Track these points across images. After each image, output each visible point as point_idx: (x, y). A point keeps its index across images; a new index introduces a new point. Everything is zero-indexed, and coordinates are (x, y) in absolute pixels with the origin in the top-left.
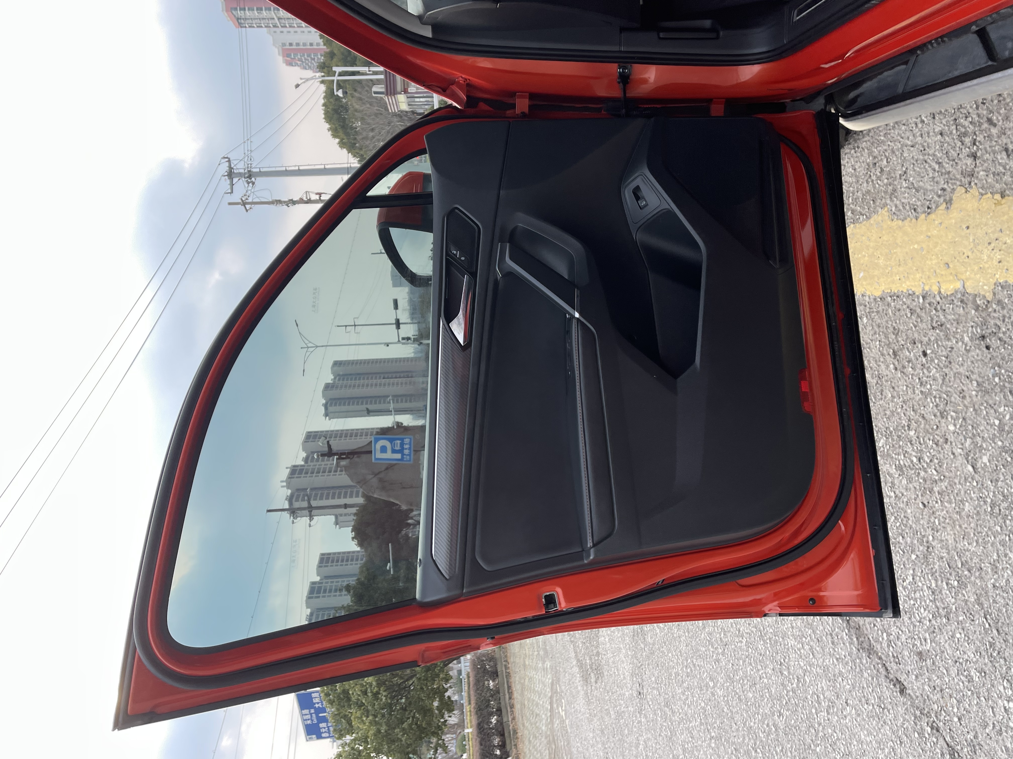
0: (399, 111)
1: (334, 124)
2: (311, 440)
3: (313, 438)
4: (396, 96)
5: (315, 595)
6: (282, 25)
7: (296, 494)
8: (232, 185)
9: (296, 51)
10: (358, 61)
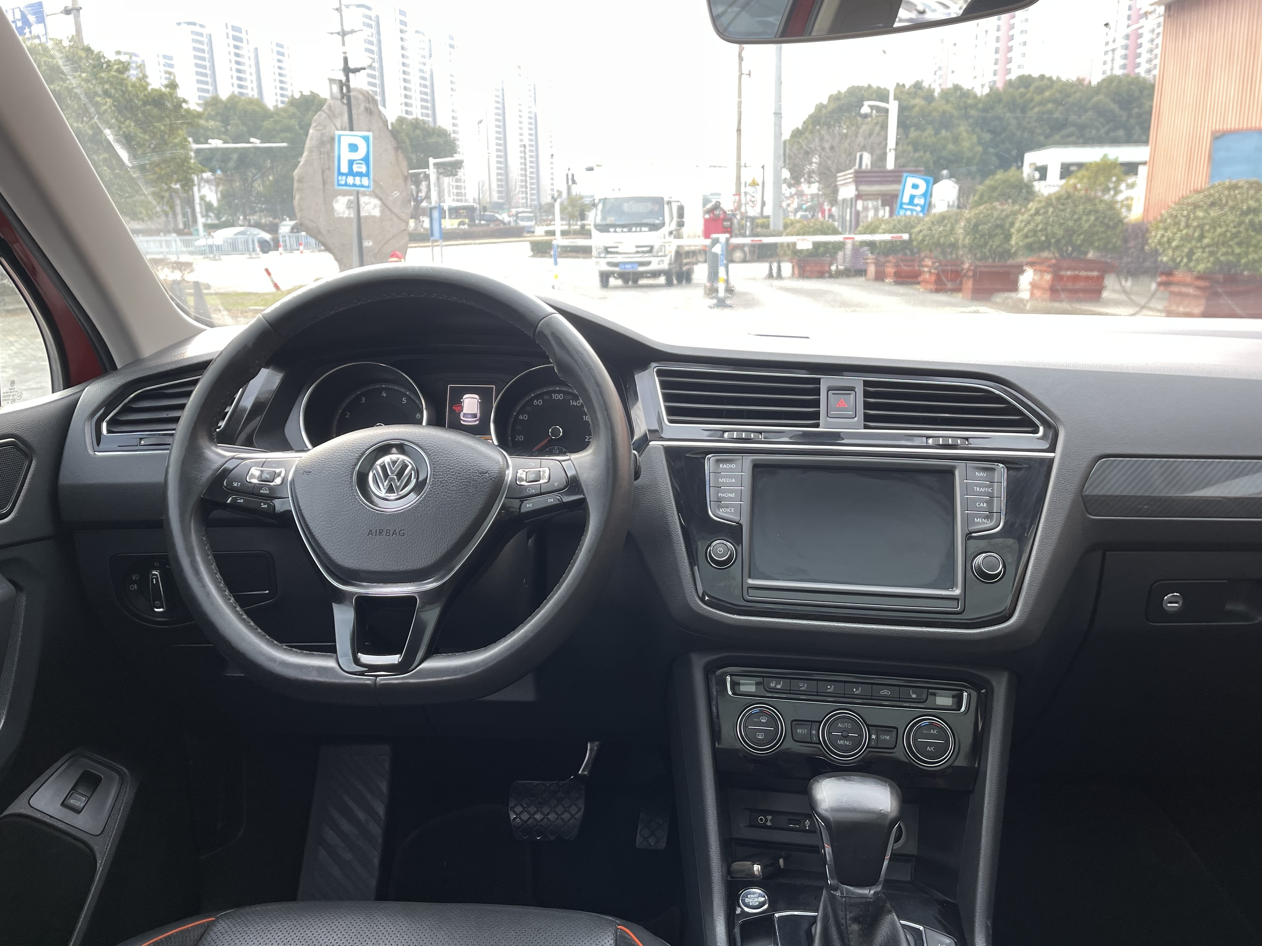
0: (837, 186)
1: (846, 97)
4: (854, 184)
7: (372, 15)
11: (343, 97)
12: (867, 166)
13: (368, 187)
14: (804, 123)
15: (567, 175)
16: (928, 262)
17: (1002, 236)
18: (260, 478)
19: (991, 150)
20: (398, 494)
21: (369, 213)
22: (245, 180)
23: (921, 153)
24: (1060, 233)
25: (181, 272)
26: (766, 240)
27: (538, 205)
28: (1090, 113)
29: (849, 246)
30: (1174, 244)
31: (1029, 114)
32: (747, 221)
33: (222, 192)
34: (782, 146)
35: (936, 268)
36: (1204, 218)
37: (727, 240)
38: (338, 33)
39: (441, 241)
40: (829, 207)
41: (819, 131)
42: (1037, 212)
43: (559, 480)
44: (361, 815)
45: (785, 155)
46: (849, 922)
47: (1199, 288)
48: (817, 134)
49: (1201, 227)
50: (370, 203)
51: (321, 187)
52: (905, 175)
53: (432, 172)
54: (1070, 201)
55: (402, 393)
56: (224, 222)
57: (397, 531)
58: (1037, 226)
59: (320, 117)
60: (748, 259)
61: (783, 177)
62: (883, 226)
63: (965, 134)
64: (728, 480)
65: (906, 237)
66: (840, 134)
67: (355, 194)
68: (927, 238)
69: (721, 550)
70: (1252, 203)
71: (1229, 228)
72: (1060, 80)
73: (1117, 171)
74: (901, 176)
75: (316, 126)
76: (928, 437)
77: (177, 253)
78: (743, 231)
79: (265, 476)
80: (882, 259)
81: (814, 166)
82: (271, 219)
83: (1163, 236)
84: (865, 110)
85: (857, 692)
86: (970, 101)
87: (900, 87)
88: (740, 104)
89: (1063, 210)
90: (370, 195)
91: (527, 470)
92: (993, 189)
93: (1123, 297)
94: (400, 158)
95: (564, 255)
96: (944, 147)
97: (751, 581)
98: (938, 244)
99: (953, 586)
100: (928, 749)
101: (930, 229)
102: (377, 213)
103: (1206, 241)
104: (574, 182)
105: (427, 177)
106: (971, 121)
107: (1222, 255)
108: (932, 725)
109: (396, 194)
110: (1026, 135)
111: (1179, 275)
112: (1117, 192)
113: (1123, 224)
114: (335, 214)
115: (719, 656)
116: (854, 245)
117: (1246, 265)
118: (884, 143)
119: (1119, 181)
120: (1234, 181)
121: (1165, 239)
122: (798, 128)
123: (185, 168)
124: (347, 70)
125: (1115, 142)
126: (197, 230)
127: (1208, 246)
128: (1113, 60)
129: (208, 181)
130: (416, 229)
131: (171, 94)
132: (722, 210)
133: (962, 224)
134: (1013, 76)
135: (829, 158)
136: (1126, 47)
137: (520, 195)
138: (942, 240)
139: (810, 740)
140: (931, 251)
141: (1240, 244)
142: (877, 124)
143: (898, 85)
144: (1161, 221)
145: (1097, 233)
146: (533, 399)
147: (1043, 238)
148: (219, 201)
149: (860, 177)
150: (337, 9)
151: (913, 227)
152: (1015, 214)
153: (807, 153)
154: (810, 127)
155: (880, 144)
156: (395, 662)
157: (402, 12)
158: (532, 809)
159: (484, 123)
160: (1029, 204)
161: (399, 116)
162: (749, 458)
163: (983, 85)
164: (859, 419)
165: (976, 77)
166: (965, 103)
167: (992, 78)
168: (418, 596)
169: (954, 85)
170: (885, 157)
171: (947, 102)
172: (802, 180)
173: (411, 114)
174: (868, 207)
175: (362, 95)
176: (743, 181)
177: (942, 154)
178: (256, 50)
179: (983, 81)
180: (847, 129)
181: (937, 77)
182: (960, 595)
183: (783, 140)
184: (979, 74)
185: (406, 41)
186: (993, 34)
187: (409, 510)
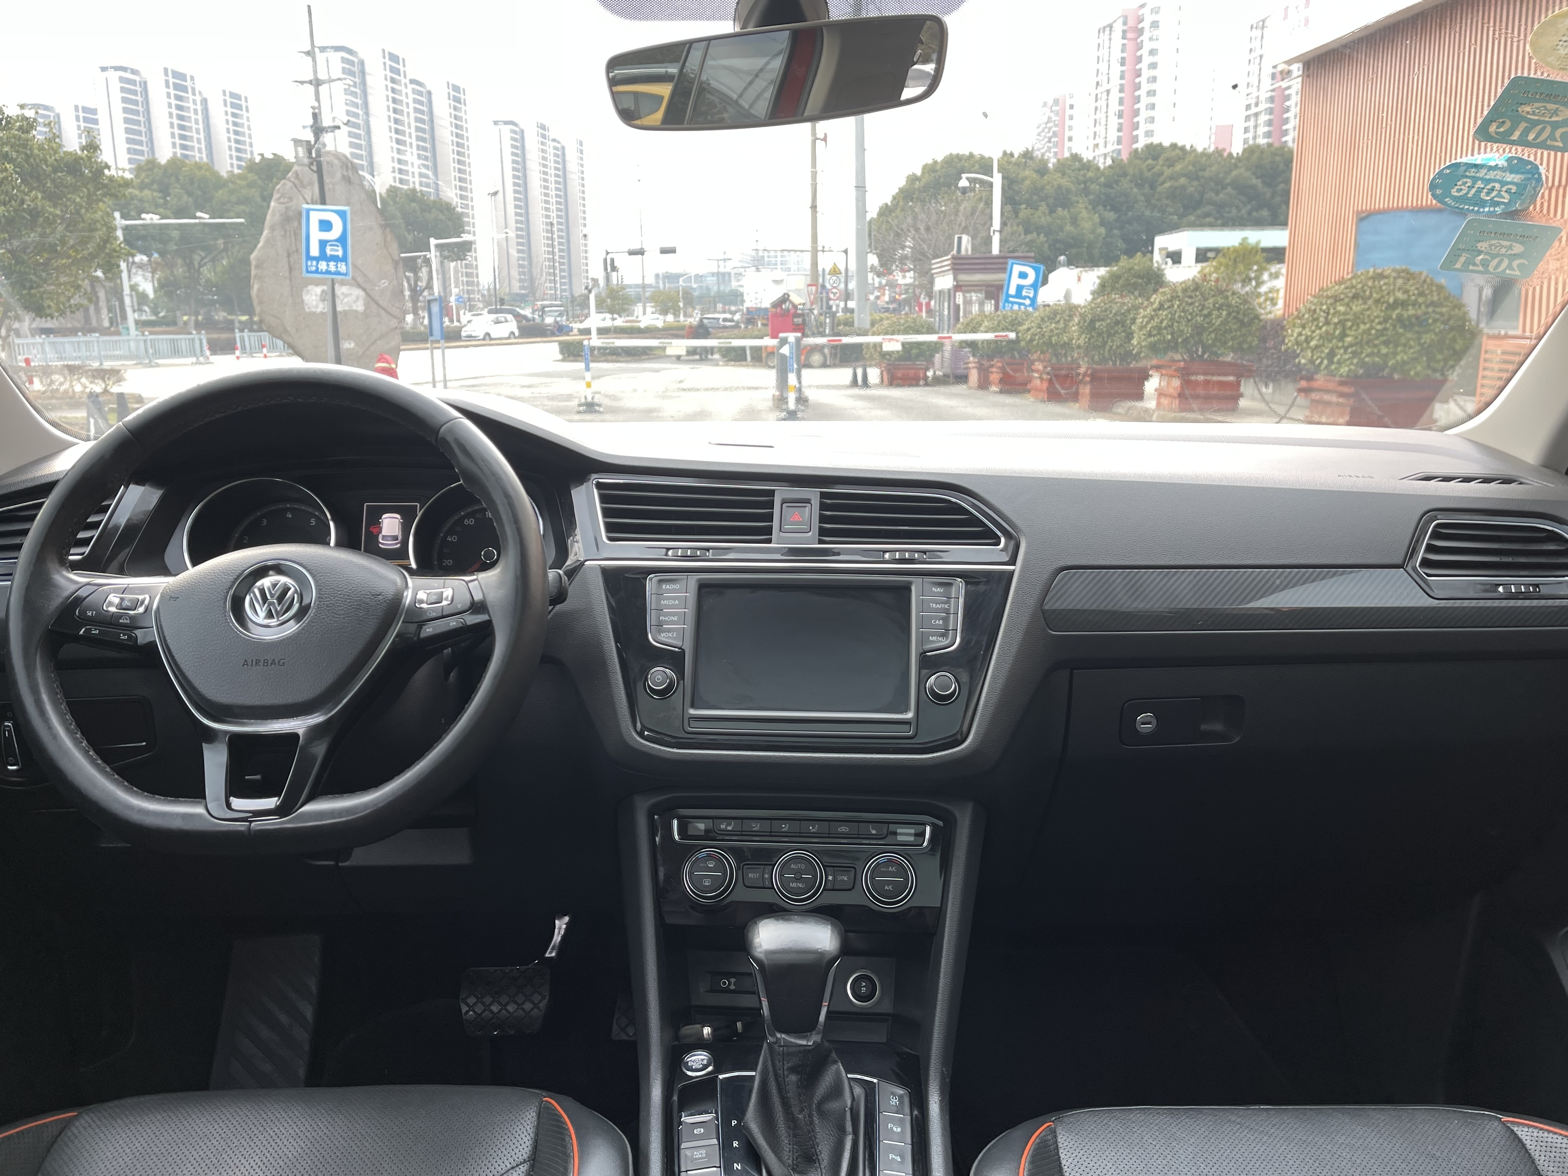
0: (932, 275)
1: (942, 167)
2: (452, 93)
3: (454, 96)
4: (951, 272)
5: (171, 80)
6: (1099, 96)
7: (355, 60)
9: (1061, 114)
10: (1033, 211)
11: (311, 163)
12: (967, 250)
13: (346, 275)
14: (894, 198)
15: (605, 260)
16: (1039, 366)
17: (1123, 334)
18: (120, 606)
19: (1116, 231)
20: (278, 620)
21: (350, 306)
22: (190, 265)
23: (1035, 235)
24: (1188, 331)
25: (105, 382)
26: (846, 340)
27: (569, 296)
28: (1229, 190)
29: (948, 347)
30: (1313, 343)
31: (1159, 189)
32: (826, 317)
33: (159, 280)
34: (867, 226)
35: (1048, 374)
36: (1345, 314)
37: (798, 341)
38: (310, 82)
39: (442, 341)
40: (927, 300)
41: (911, 208)
42: (1161, 307)
43: (464, 601)
44: (284, 1019)
45: (870, 235)
46: (786, 1073)
47: (1341, 395)
48: (910, 212)
49: (1342, 323)
50: (350, 295)
51: (287, 274)
52: (1010, 261)
53: (433, 255)
54: (1198, 293)
55: (311, 513)
56: (163, 317)
57: (276, 661)
58: (1162, 322)
59: (283, 186)
60: (828, 363)
61: (869, 265)
62: (986, 323)
63: (1084, 214)
64: (671, 602)
65: (1012, 335)
66: (938, 212)
67: (330, 283)
68: (1037, 337)
69: (659, 677)
70: (1400, 295)
71: (1374, 324)
72: (1195, 150)
73: (1259, 257)
74: (1006, 263)
75: (279, 198)
76: (885, 552)
77: (101, 359)
78: (821, 330)
79: (126, 603)
80: (986, 363)
81: (907, 251)
82: (225, 314)
83: (1300, 334)
84: (963, 183)
85: (813, 830)
86: (1090, 174)
87: (1007, 156)
88: (814, 175)
89: (1191, 304)
90: (351, 285)
91: (428, 591)
92: (1116, 280)
93: (1262, 406)
94: (389, 238)
95: (603, 359)
96: (1061, 228)
97: (692, 712)
98: (1049, 344)
99: (906, 710)
100: (886, 887)
101: (1039, 327)
102: (360, 307)
103: (1349, 339)
104: (614, 268)
105: (427, 262)
106: (1091, 197)
107: (1366, 356)
108: (890, 862)
109: (384, 283)
110: (1156, 214)
111: (1320, 380)
112: (1259, 284)
113: (1260, 320)
114: (306, 308)
115: (665, 797)
116: (953, 346)
117: (1394, 369)
118: (989, 223)
119: (1261, 270)
120: (1379, 271)
121: (1303, 338)
122: (887, 205)
123: (107, 251)
124: (318, 130)
125: (1259, 224)
126: (128, 329)
127: (1351, 345)
128: (1256, 127)
129: (141, 266)
130: (414, 326)
131: (89, 158)
132: (791, 302)
133: (1076, 320)
134: (1140, 145)
135: (924, 241)
136: (1270, 111)
137: (548, 285)
138: (1054, 339)
139: (762, 886)
140: (1042, 352)
141: (1386, 343)
142: (980, 199)
143: (1005, 153)
144: (1298, 317)
145: (1230, 331)
146: (464, 518)
147: (1169, 337)
148: (155, 291)
149: (959, 265)
150: (308, 53)
151: (1020, 324)
152: (1136, 308)
153: (898, 235)
154: (901, 203)
155: (985, 224)
156: (273, 806)
157: (394, 58)
158: (488, 1000)
159: (500, 195)
160: (1154, 296)
161: (391, 186)
162: (694, 578)
163: (1105, 155)
164: (814, 533)
165: (1097, 146)
166: (1084, 176)
167: (1116, 147)
168: (301, 732)
169: (1072, 155)
170: (988, 241)
171: (1063, 174)
172: (894, 267)
173: (406, 182)
174: (971, 300)
175: (338, 159)
176: (820, 269)
177: (1058, 238)
178: (205, 101)
179: (1106, 151)
180: (945, 205)
181: (1051, 145)
182: (913, 718)
183: (868, 219)
184: (1101, 142)
185: (399, 92)
186: (1115, 95)
187: (290, 637)
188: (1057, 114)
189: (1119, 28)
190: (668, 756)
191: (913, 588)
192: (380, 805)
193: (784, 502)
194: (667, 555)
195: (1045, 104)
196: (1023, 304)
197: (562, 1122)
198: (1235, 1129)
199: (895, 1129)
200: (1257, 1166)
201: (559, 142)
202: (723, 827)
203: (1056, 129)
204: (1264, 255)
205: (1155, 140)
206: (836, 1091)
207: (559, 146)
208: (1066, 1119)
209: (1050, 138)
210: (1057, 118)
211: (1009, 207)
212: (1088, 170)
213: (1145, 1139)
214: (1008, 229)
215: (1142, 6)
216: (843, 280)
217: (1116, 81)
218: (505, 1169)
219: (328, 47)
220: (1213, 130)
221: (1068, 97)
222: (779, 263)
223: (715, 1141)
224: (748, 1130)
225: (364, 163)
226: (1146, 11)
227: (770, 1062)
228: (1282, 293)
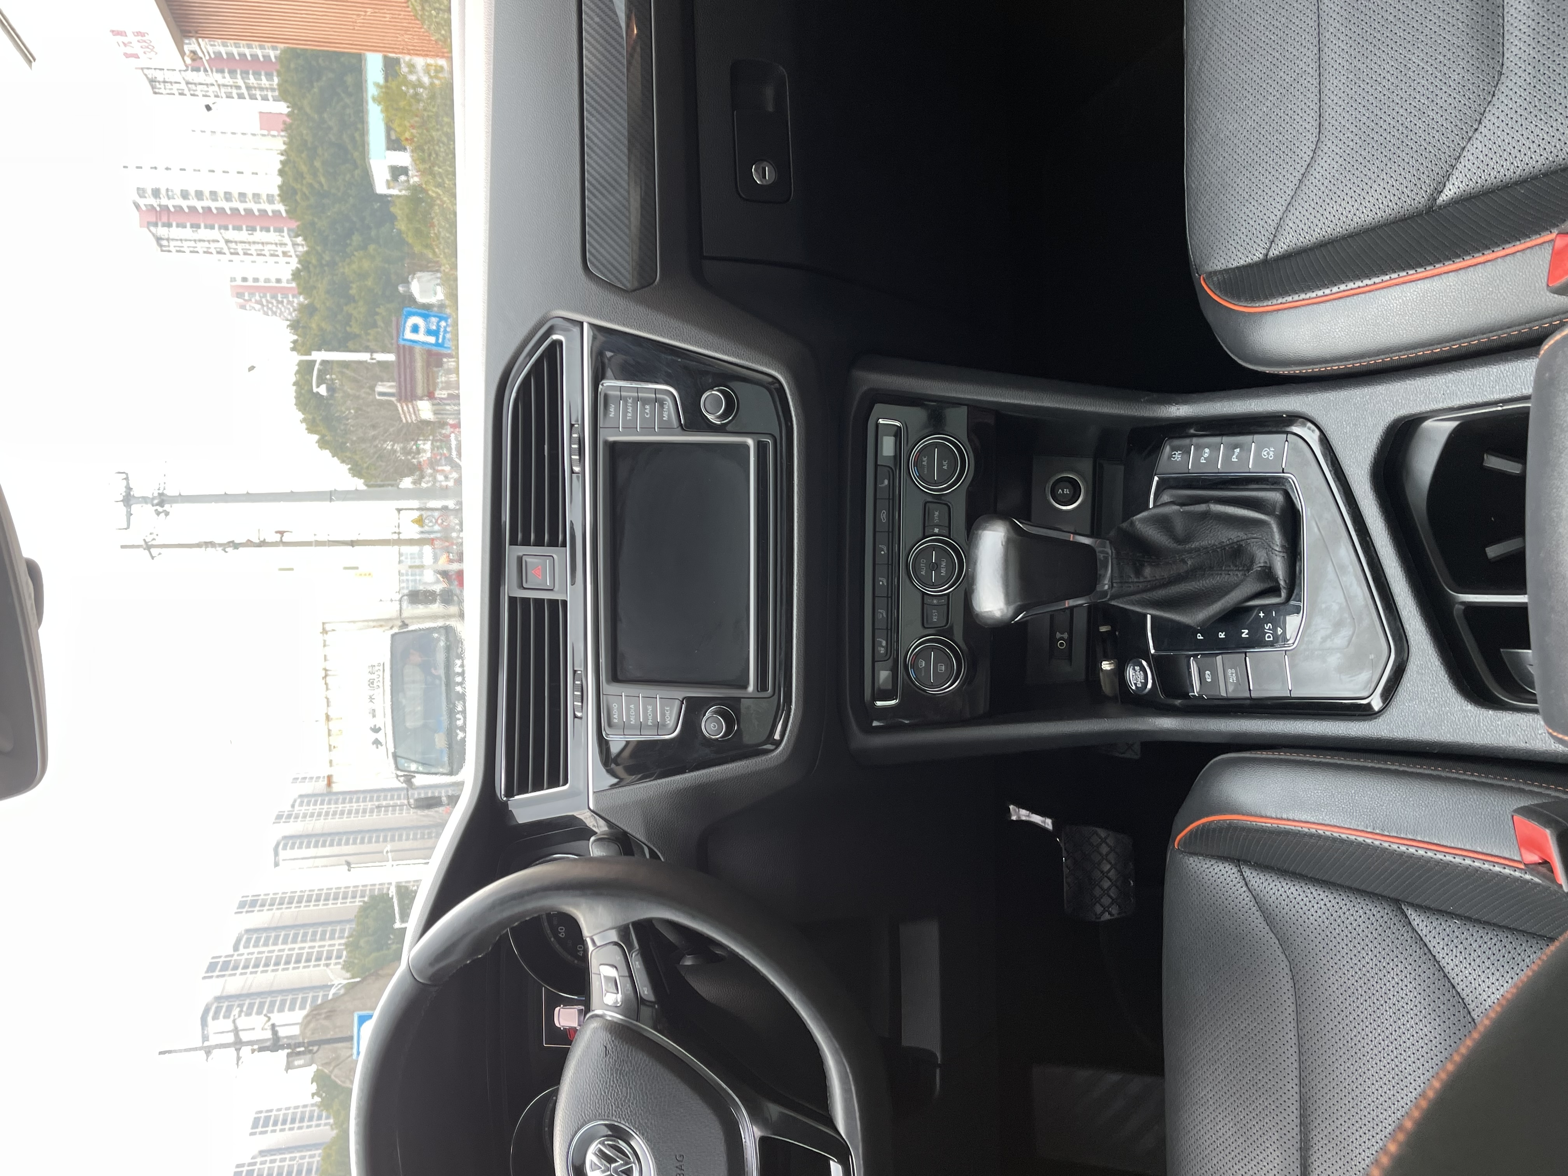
0: (419, 422)
2: (246, 909)
3: (249, 907)
4: (415, 403)
6: (232, 251)
7: (213, 1006)
8: (129, 514)
9: (253, 290)
10: (354, 320)
11: (310, 1052)
12: (391, 387)
14: (343, 462)
19: (373, 233)
20: (634, 1162)
23: (377, 317)
28: (325, 116)
31: (327, 188)
34: (372, 489)
38: (238, 1050)
40: (446, 427)
41: (353, 443)
43: (615, 955)
44: (1119, 1104)
45: (381, 486)
46: (1142, 580)
48: (357, 445)
52: (402, 342)
54: (426, 148)
57: (678, 1165)
59: (336, 1077)
61: (411, 486)
63: (354, 266)
64: (632, 713)
66: (356, 416)
69: (713, 726)
72: (285, 152)
73: (393, 85)
74: (404, 346)
75: (350, 1081)
76: (572, 472)
81: (397, 447)
84: (323, 390)
85: (885, 549)
86: (314, 261)
87: (296, 347)
88: (319, 544)
89: (437, 155)
91: (605, 993)
92: (418, 233)
96: (370, 290)
97: (751, 688)
99: (744, 448)
100: (945, 467)
106: (337, 259)
108: (918, 463)
110: (353, 191)
112: (420, 84)
118: (366, 364)
119: (406, 82)
122: (350, 469)
124: (275, 1044)
125: (360, 85)
128: (261, 89)
134: (282, 209)
135: (386, 431)
136: (245, 73)
139: (946, 607)
142: (342, 373)
143: (293, 349)
144: (445, 41)
149: (408, 395)
150: (209, 1053)
153: (381, 457)
154: (348, 454)
155: (367, 369)
156: (840, 1167)
157: (212, 967)
158: (1097, 892)
159: (349, 859)
160: (430, 192)
161: (343, 968)
162: (606, 688)
163: (295, 245)
164: (555, 552)
165: (285, 254)
166: (315, 267)
167: (285, 234)
168: (758, 1133)
169: (293, 279)
170: (382, 364)
171: (315, 287)
172: (415, 461)
173: (340, 952)
174: (446, 382)
175: (309, 1023)
176: (417, 536)
177: (380, 293)
178: (262, 1153)
179: (290, 243)
180: (349, 409)
181: (285, 301)
182: (754, 440)
183: (364, 488)
184: (280, 250)
185: (248, 961)
186: (231, 234)
187: (652, 1149)
188: (252, 295)
189: (162, 231)
190: (800, 714)
191: (612, 439)
192: (837, 1046)
193: (521, 586)
194: (581, 718)
195: (243, 307)
196: (445, 328)
197: (1197, 830)
198: (1207, 66)
199: (1206, 455)
200: (1245, 39)
201: (295, 801)
202: (882, 651)
203: (268, 295)
204: (390, 78)
205: (276, 192)
206: (1164, 522)
207: (298, 801)
208: (1198, 261)
209: (278, 302)
210: (257, 294)
211: (350, 344)
212: (309, 263)
213: (1217, 170)
214: (372, 345)
215: (137, 206)
216: (429, 513)
217: (215, 234)
218: (1247, 893)
219: (203, 1033)
220: (265, 132)
221: (234, 284)
222: (413, 578)
223: (1219, 658)
224: (1203, 623)
225: (321, 994)
226: (142, 202)
227: (1132, 597)
228: (430, 61)
